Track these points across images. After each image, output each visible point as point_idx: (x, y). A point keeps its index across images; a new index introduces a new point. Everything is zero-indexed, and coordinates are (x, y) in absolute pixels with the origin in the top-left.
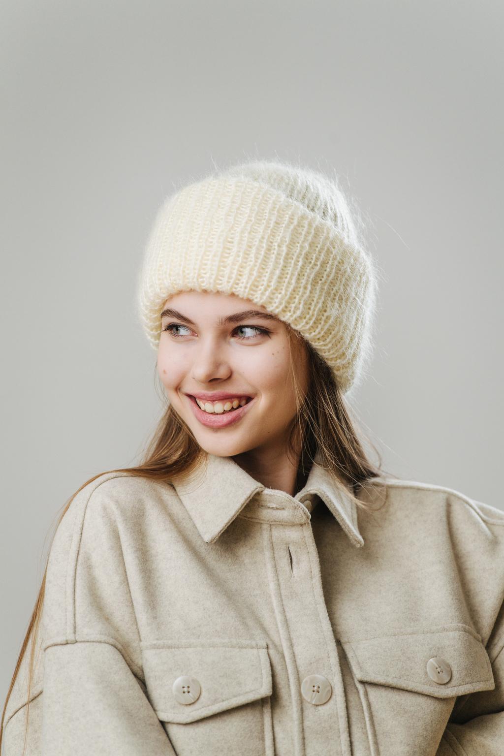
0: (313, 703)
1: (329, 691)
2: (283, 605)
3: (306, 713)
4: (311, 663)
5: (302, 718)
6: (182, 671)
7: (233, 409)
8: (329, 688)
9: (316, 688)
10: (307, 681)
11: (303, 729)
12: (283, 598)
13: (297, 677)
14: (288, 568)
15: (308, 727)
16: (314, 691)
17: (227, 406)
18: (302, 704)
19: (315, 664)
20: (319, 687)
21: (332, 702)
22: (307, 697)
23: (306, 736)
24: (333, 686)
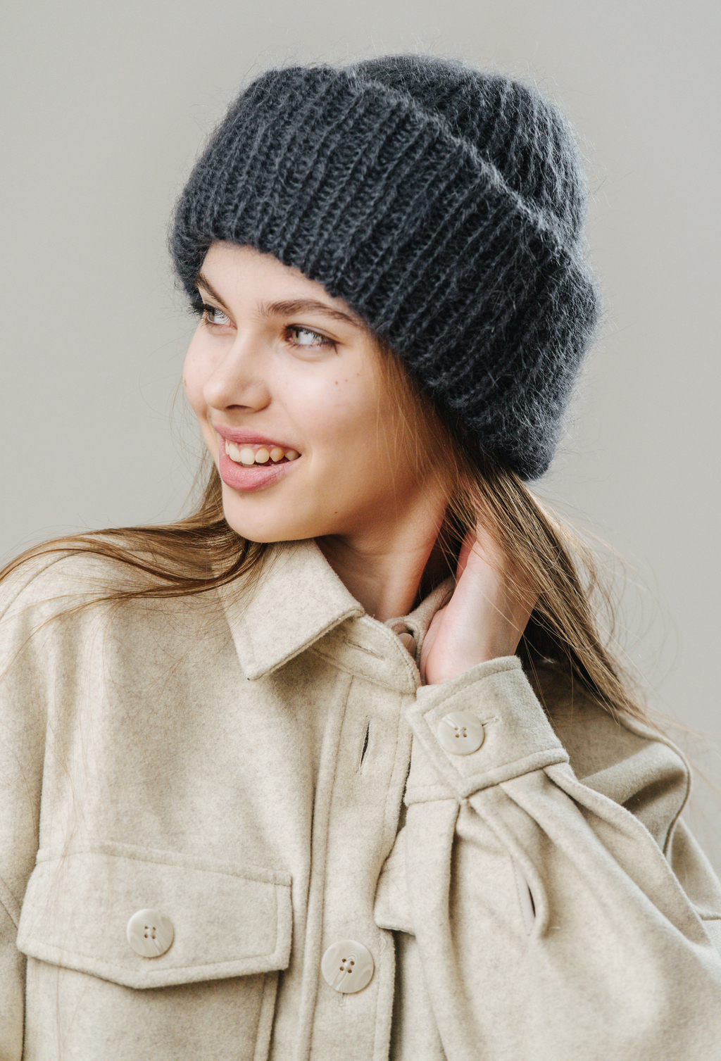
0: (337, 988)
1: (369, 971)
2: (329, 813)
3: (321, 1006)
4: (347, 922)
5: (314, 1014)
6: (147, 901)
7: (269, 463)
8: (370, 968)
9: (346, 965)
10: (334, 950)
11: (312, 1034)
12: (334, 800)
13: (318, 943)
14: (356, 755)
15: (321, 1031)
16: (342, 969)
17: (262, 456)
18: (317, 989)
19: (353, 923)
20: (352, 963)
21: (368, 992)
22: (329, 976)
23: (314, 1046)
24: (377, 966)
